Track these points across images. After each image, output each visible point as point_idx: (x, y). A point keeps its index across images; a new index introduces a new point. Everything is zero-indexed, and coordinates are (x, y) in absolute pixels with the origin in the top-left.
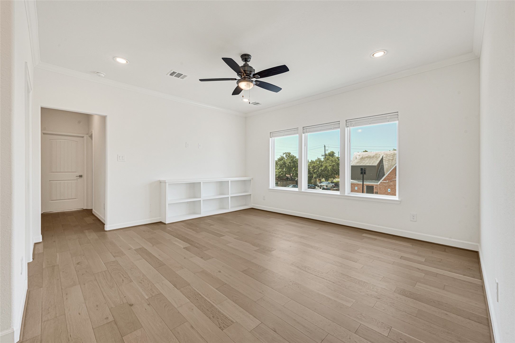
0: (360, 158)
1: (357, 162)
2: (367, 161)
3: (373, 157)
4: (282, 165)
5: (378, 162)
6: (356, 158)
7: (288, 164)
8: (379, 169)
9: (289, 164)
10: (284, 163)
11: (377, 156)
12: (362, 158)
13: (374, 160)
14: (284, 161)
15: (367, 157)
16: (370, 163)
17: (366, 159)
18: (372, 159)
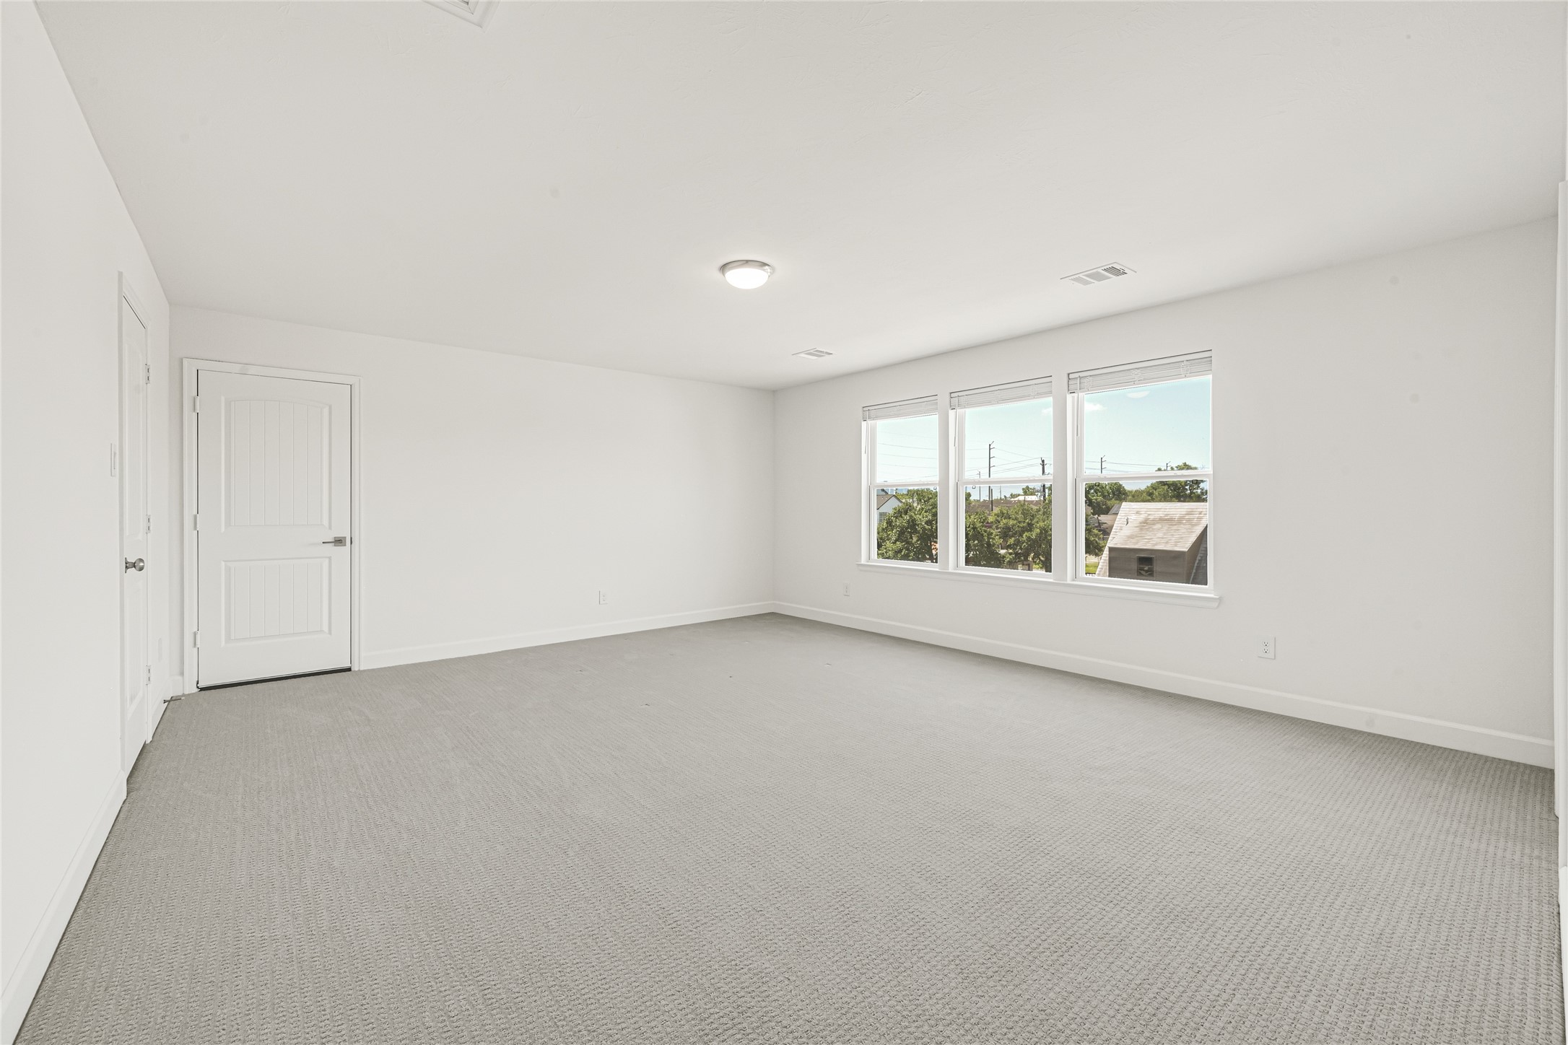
0: (1141, 523)
1: (1131, 537)
2: (1160, 535)
3: (1180, 521)
4: (907, 528)
5: (1193, 538)
6: (1127, 520)
7: (924, 528)
8: (1197, 561)
9: (927, 527)
10: (913, 524)
11: (1191, 516)
12: (1144, 523)
13: (1183, 529)
14: (911, 516)
15: (1161, 520)
16: (1167, 543)
17: (1158, 526)
18: (1175, 527)
